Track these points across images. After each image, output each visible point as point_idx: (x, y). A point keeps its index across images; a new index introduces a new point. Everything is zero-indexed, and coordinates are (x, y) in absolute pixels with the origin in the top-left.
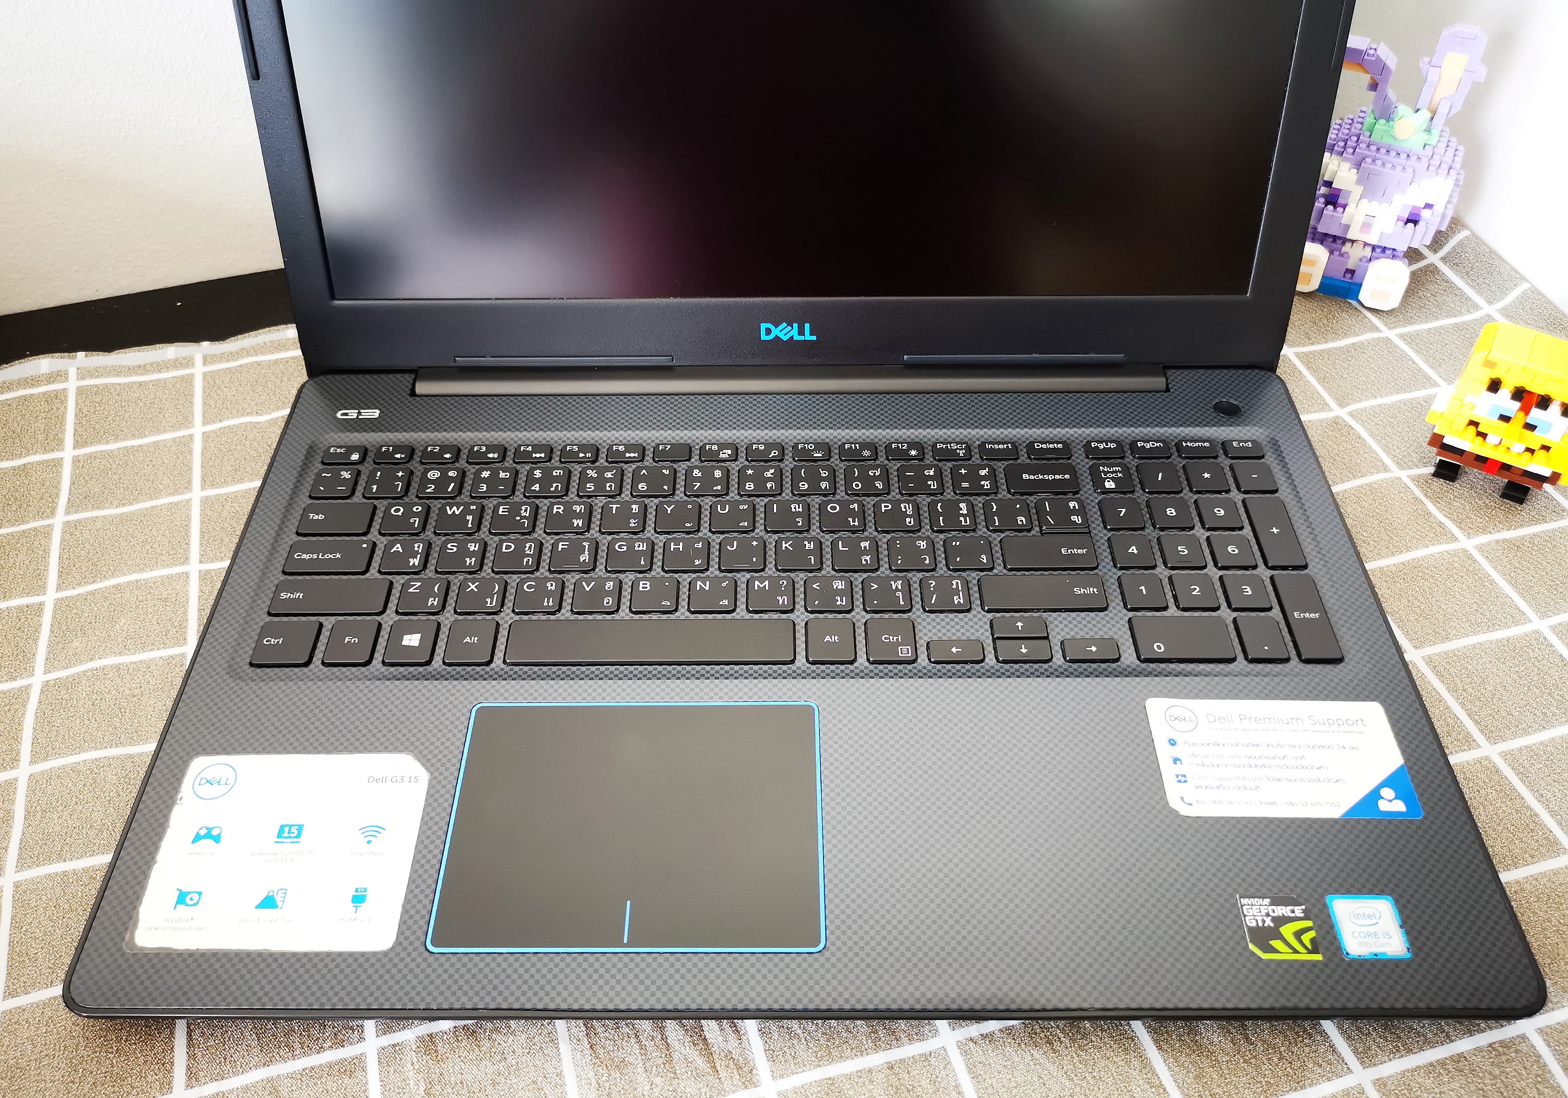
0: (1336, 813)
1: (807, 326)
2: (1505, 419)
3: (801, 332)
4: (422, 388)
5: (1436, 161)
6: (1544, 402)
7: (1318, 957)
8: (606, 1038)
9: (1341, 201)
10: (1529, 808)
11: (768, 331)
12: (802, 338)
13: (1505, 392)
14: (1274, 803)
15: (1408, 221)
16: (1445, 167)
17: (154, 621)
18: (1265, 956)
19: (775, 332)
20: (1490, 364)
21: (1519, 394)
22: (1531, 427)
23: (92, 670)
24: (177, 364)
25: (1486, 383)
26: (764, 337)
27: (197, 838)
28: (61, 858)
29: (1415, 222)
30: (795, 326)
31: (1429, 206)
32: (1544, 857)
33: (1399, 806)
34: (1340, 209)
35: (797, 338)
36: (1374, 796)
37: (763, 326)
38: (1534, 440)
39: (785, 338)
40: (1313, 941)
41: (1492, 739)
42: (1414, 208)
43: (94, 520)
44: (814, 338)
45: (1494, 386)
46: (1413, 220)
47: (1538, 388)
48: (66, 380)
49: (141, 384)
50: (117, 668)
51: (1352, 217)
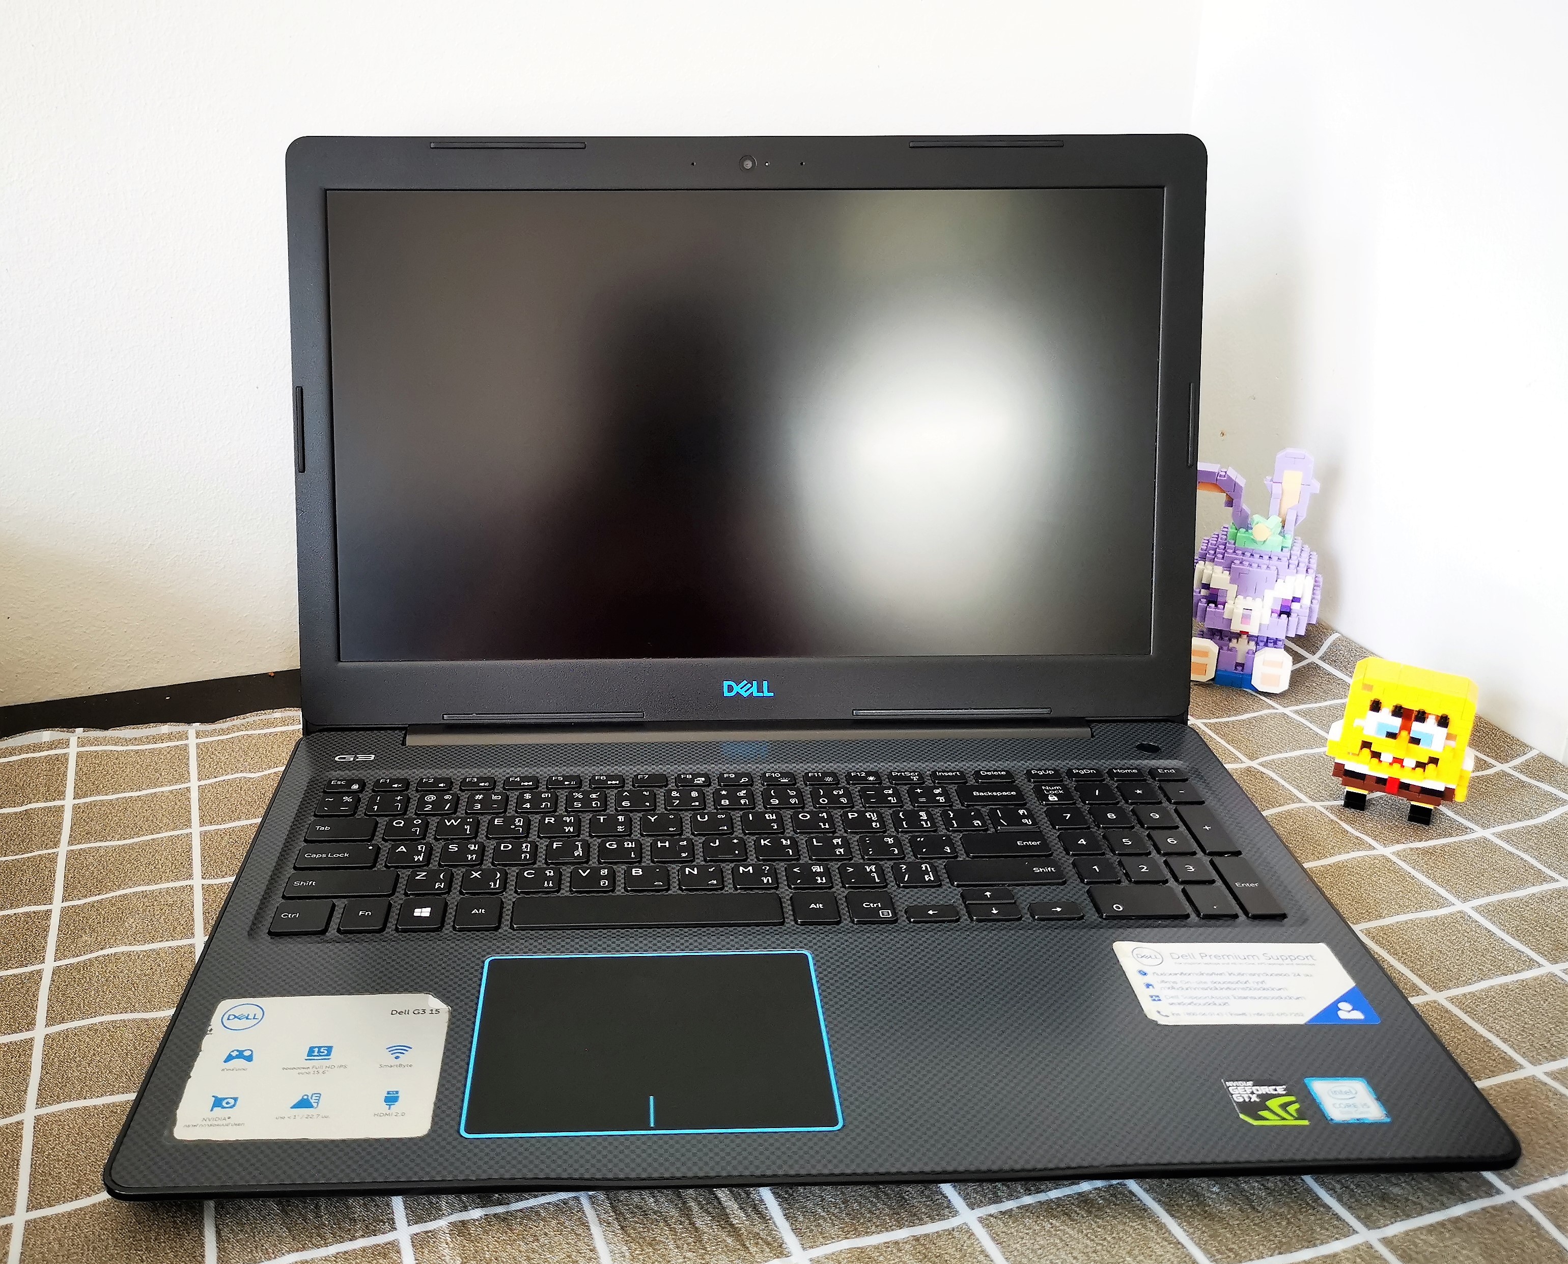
0: (1302, 1021)
1: (765, 683)
2: (1392, 735)
3: (760, 690)
4: (412, 740)
5: (1294, 561)
6: (1421, 716)
7: (1306, 1123)
8: (636, 1222)
9: (1220, 599)
10: (1481, 1036)
11: (730, 689)
12: (761, 694)
13: (1386, 710)
14: (1244, 1014)
15: (1282, 613)
16: (1303, 567)
17: (162, 920)
18: (1256, 1123)
19: (737, 689)
20: (1368, 687)
21: (1398, 711)
22: (1415, 741)
23: (104, 956)
24: (170, 737)
25: (1368, 704)
26: (726, 694)
27: (229, 1058)
28: (80, 1096)
29: (1288, 614)
30: (755, 683)
31: (1296, 600)
32: (1502, 1072)
33: (1358, 1015)
34: (1221, 607)
35: (755, 694)
36: (1333, 1008)
37: (726, 684)
38: (1422, 753)
39: (745, 695)
40: (1297, 1110)
41: (1437, 988)
42: (1284, 600)
43: (98, 849)
44: (772, 694)
45: (1376, 706)
46: (1285, 611)
47: (1413, 705)
48: (68, 746)
49: (137, 752)
50: (129, 954)
51: (1232, 612)
